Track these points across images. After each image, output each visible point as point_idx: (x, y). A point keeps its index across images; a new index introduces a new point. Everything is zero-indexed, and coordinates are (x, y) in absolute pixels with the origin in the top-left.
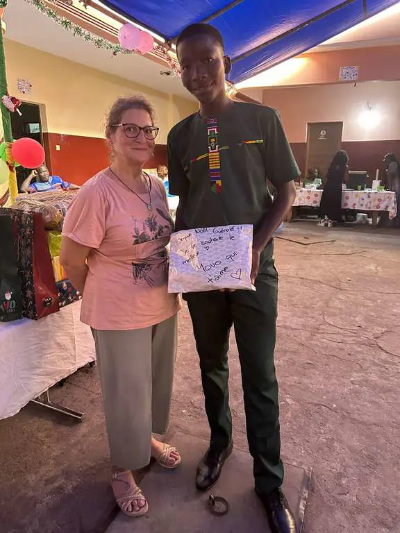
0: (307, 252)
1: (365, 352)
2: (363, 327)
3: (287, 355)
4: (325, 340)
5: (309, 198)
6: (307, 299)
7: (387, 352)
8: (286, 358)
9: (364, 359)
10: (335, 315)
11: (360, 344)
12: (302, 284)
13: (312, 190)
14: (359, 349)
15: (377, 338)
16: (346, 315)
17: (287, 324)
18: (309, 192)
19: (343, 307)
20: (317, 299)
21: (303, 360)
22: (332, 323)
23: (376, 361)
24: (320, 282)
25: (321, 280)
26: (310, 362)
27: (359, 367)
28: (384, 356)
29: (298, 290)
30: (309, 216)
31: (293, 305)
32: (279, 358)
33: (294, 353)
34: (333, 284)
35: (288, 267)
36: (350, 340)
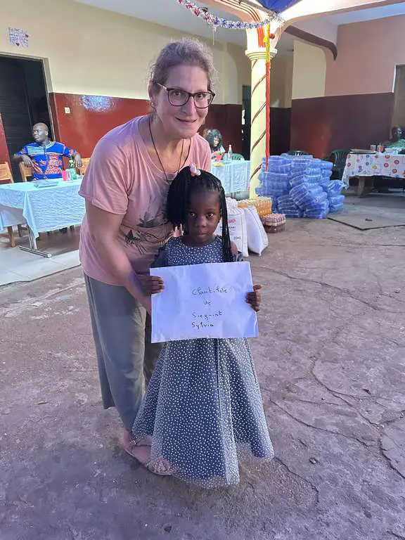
0: (361, 241)
1: (345, 459)
2: (374, 392)
4: (284, 417)
5: (386, 165)
6: (309, 323)
7: (392, 467)
9: (333, 480)
10: (335, 361)
11: (346, 434)
12: (318, 294)
13: (391, 155)
14: (337, 450)
15: (388, 422)
16: (355, 362)
18: (387, 157)
19: (359, 344)
20: (323, 325)
22: (320, 377)
23: (357, 489)
24: (348, 292)
25: (352, 289)
27: (311, 500)
28: (379, 475)
29: (304, 305)
30: (391, 190)
31: (277, 334)
34: (367, 297)
35: (316, 263)
36: (331, 422)
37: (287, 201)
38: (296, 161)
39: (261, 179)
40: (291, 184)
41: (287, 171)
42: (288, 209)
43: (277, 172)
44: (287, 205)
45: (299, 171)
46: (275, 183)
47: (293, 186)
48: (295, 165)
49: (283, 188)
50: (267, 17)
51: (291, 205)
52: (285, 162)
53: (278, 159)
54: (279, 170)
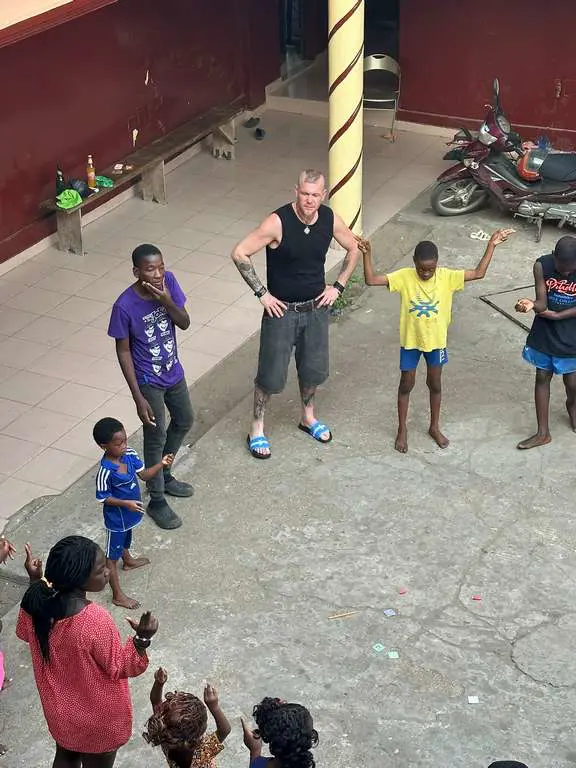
1: (484, 666)
4: (436, 640)
7: (516, 667)
9: (475, 679)
10: (480, 584)
16: (500, 584)
21: (388, 677)
22: (465, 602)
28: (508, 673)
31: (421, 557)
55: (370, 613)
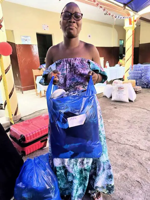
3: (126, 170)
8: (123, 173)
17: (137, 145)
21: (135, 177)
26: (139, 180)
32: (118, 172)
33: (131, 169)
37: (141, 82)
38: (145, 67)
39: (130, 74)
40: (143, 75)
41: (141, 70)
42: (141, 85)
43: (137, 71)
44: (141, 83)
45: (146, 70)
46: (136, 75)
47: (144, 76)
48: (144, 68)
49: (139, 77)
50: (134, 14)
51: (142, 83)
52: (140, 67)
53: (137, 66)
54: (138, 70)
55: (127, 146)
